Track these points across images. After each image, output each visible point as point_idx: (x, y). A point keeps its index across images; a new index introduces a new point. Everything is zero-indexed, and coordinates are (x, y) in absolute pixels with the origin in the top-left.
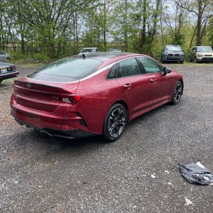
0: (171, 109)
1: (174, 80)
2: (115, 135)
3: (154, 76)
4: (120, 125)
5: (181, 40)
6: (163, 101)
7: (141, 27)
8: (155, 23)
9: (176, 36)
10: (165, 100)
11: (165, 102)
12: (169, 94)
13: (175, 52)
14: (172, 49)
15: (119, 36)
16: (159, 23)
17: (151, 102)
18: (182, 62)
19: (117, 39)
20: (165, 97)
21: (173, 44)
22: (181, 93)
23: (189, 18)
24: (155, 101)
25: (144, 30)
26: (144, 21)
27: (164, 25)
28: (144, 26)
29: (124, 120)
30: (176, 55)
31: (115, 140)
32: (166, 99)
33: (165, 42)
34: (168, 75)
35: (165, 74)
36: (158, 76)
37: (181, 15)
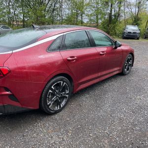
0: (121, 80)
1: (125, 53)
2: (57, 108)
3: (105, 49)
4: (63, 98)
5: (139, 22)
6: (112, 72)
7: (109, 11)
8: (120, 8)
9: (135, 18)
10: (114, 71)
11: (115, 73)
12: (120, 66)
13: (134, 30)
14: (132, 29)
15: (92, 18)
16: (122, 8)
17: (99, 74)
18: (138, 39)
19: (91, 20)
20: (116, 69)
21: (133, 24)
22: (132, 65)
23: (146, 5)
24: (104, 73)
25: (111, 13)
26: (112, 6)
27: (127, 10)
28: (111, 11)
29: (67, 92)
30: (134, 33)
31: (56, 112)
32: (116, 70)
33: (127, 22)
34: (118, 48)
35: (116, 48)
36: (110, 49)
37: (140, 3)
